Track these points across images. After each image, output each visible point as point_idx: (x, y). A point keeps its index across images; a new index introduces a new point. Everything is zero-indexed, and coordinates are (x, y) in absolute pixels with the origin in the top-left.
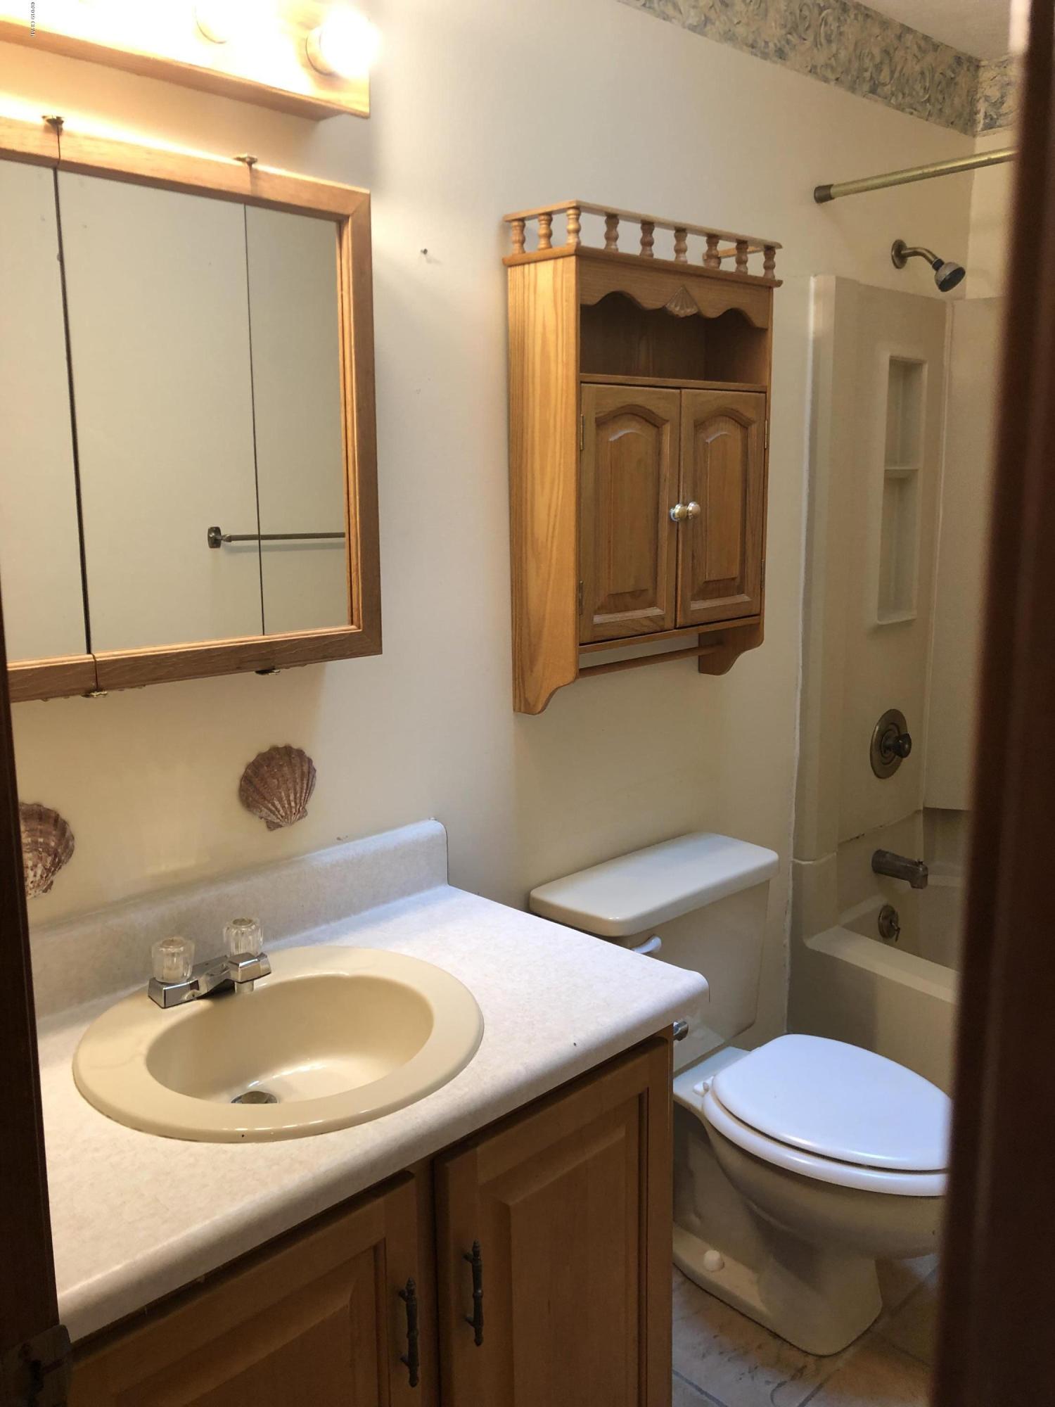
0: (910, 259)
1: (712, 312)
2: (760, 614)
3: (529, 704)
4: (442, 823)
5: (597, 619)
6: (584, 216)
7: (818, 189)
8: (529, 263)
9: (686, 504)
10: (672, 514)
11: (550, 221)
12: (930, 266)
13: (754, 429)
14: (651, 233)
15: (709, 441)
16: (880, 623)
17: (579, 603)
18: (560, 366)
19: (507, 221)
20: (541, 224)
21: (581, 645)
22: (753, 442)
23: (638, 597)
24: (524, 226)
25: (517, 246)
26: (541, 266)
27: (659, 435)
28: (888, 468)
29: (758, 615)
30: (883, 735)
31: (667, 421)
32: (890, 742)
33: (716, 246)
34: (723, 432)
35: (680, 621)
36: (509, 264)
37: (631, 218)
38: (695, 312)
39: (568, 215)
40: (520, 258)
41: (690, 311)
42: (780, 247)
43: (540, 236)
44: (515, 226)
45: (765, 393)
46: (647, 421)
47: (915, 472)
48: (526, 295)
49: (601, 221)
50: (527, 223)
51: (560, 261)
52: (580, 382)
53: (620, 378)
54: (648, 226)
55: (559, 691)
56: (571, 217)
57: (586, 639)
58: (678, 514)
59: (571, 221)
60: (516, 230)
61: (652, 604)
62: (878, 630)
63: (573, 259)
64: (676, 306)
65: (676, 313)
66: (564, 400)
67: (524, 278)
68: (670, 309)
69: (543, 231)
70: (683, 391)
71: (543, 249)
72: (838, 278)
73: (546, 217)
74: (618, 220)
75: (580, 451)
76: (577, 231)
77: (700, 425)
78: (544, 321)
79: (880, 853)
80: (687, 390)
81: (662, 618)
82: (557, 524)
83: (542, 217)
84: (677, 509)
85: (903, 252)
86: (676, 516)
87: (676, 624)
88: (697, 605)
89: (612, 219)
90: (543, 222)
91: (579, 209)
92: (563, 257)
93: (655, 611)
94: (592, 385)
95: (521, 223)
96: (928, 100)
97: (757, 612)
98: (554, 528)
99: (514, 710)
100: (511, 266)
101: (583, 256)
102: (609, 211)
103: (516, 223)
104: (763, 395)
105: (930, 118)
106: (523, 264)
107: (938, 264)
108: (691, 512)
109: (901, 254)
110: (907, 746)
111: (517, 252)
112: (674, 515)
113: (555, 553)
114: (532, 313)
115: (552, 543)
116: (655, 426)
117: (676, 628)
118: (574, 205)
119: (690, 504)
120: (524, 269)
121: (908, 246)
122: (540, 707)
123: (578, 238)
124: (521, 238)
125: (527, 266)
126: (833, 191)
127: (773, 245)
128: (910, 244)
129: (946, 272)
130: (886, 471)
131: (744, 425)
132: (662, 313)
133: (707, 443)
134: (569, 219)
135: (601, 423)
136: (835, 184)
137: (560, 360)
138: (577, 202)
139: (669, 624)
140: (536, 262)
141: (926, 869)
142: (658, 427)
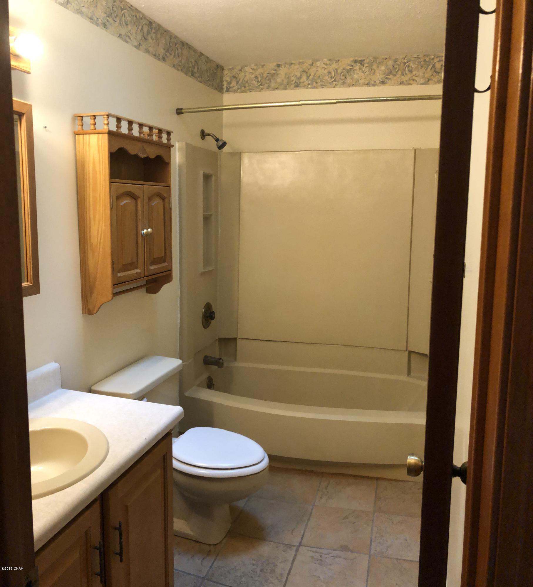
0: (206, 137)
1: (152, 156)
2: (171, 270)
3: (90, 310)
4: (58, 364)
5: (119, 275)
6: (110, 118)
7: (177, 109)
8: (86, 134)
9: (147, 229)
10: (142, 233)
11: (95, 118)
12: (214, 140)
13: (166, 201)
14: (132, 125)
15: (153, 205)
16: (204, 271)
17: (113, 269)
18: (102, 176)
19: (75, 117)
20: (91, 120)
21: (114, 285)
22: (167, 205)
23: (132, 265)
24: (82, 119)
25: (80, 127)
26: (91, 136)
27: (136, 202)
28: (204, 214)
29: (170, 270)
30: (205, 312)
31: (139, 197)
32: (208, 315)
33: (153, 131)
34: (157, 202)
35: (146, 274)
36: (76, 134)
37: (125, 119)
38: (147, 156)
39: (104, 118)
40: (81, 132)
41: (145, 156)
42: (173, 132)
43: (91, 124)
44: (79, 119)
45: (169, 187)
46: (132, 197)
47: (211, 215)
48: (85, 146)
49: (115, 120)
50: (84, 118)
51: (101, 135)
52: (111, 182)
53: (123, 181)
54: (130, 123)
55: (104, 304)
56: (105, 118)
57: (116, 282)
58: (145, 233)
59: (105, 120)
60: (80, 120)
61: (137, 268)
62: (203, 274)
63: (107, 135)
64: (141, 153)
65: (141, 156)
66: (104, 189)
67: (84, 140)
68: (139, 155)
69: (92, 122)
70: (144, 186)
71: (93, 129)
72: (186, 143)
73: (94, 117)
74: (121, 120)
75: (111, 208)
76: (108, 124)
77: (150, 199)
78: (94, 157)
79: (206, 357)
80: (145, 186)
81: (140, 273)
82: (102, 237)
83: (92, 117)
84: (145, 231)
85: (204, 134)
86: (145, 234)
87: (145, 275)
88: (152, 267)
89: (119, 120)
90: (92, 119)
91: (108, 116)
92: (102, 133)
93: (138, 271)
94: (115, 183)
95: (82, 118)
96: (208, 80)
97: (170, 269)
98: (100, 239)
99: (83, 313)
100: (77, 135)
101: (111, 134)
102: (118, 117)
103: (80, 118)
104: (169, 188)
105: (210, 86)
106: (83, 134)
107: (217, 140)
108: (149, 232)
109: (203, 135)
110: (214, 316)
111: (80, 129)
112: (143, 233)
113: (101, 250)
114: (88, 154)
115: (100, 245)
116: (134, 199)
117: (145, 277)
118: (107, 114)
119: (149, 229)
120: (83, 137)
121: (206, 132)
122: (95, 311)
123: (108, 127)
124: (82, 124)
125: (85, 135)
126: (183, 111)
127: (170, 132)
128: (207, 131)
129: (220, 143)
130: (203, 215)
131: (163, 199)
132: (136, 156)
133: (152, 206)
134: (104, 119)
135: (118, 198)
136: (184, 108)
137: (101, 173)
138: (108, 113)
139: (143, 275)
140: (89, 134)
141: (223, 360)
142: (136, 200)
